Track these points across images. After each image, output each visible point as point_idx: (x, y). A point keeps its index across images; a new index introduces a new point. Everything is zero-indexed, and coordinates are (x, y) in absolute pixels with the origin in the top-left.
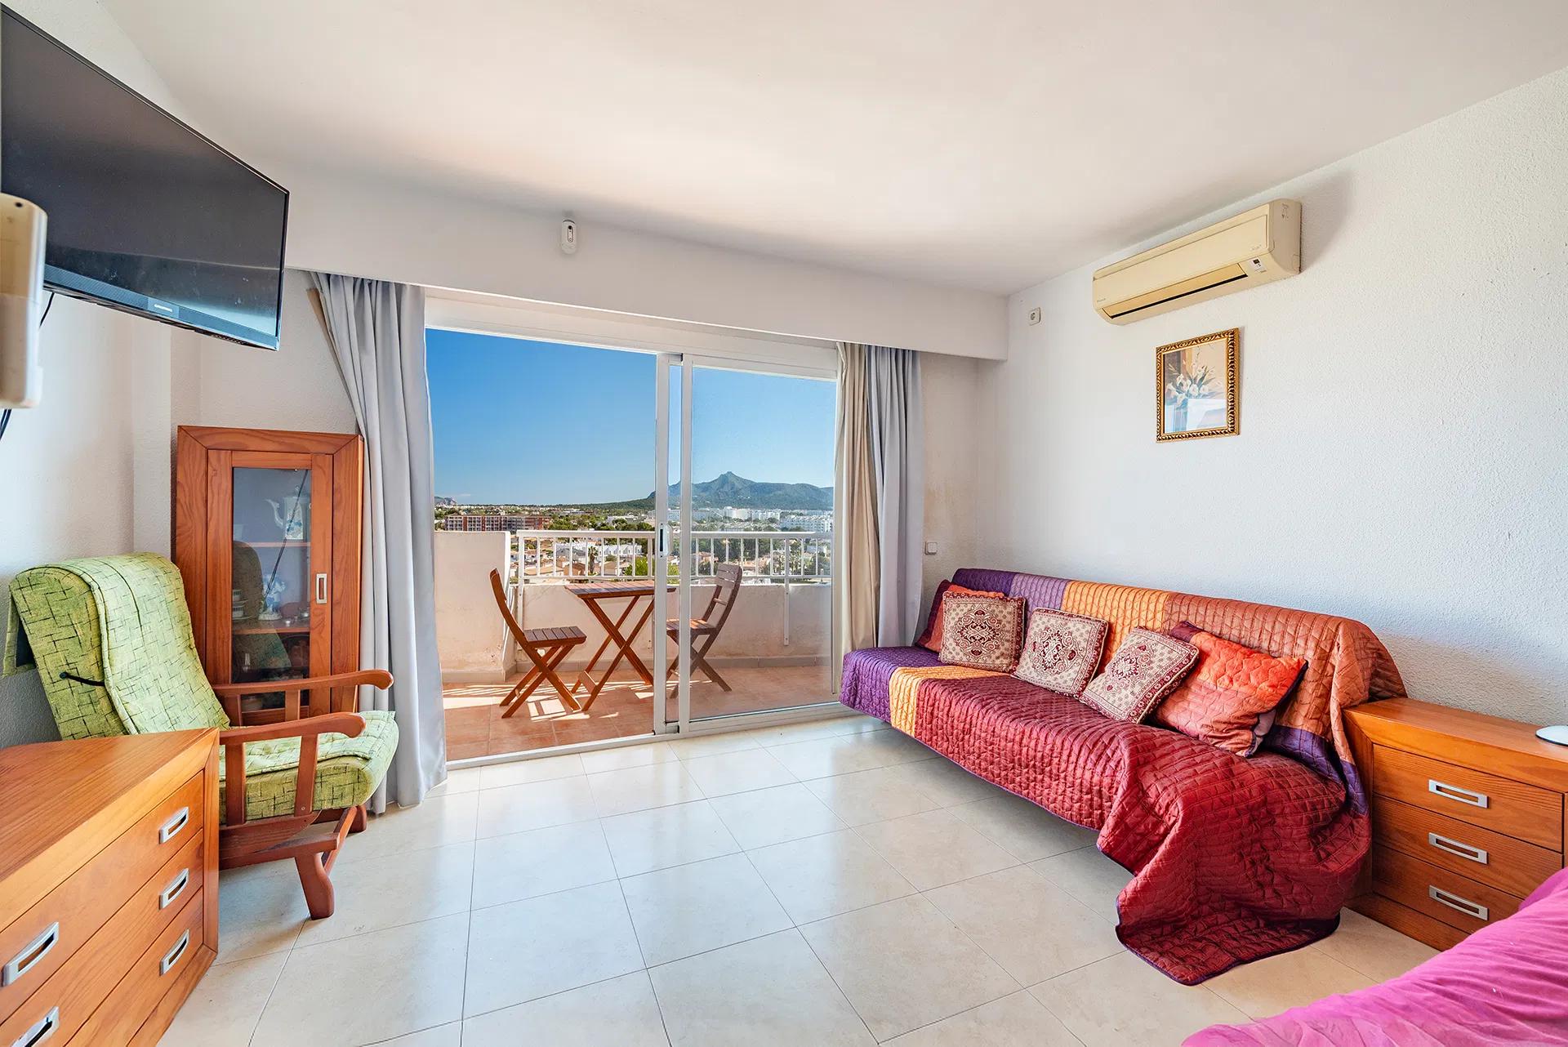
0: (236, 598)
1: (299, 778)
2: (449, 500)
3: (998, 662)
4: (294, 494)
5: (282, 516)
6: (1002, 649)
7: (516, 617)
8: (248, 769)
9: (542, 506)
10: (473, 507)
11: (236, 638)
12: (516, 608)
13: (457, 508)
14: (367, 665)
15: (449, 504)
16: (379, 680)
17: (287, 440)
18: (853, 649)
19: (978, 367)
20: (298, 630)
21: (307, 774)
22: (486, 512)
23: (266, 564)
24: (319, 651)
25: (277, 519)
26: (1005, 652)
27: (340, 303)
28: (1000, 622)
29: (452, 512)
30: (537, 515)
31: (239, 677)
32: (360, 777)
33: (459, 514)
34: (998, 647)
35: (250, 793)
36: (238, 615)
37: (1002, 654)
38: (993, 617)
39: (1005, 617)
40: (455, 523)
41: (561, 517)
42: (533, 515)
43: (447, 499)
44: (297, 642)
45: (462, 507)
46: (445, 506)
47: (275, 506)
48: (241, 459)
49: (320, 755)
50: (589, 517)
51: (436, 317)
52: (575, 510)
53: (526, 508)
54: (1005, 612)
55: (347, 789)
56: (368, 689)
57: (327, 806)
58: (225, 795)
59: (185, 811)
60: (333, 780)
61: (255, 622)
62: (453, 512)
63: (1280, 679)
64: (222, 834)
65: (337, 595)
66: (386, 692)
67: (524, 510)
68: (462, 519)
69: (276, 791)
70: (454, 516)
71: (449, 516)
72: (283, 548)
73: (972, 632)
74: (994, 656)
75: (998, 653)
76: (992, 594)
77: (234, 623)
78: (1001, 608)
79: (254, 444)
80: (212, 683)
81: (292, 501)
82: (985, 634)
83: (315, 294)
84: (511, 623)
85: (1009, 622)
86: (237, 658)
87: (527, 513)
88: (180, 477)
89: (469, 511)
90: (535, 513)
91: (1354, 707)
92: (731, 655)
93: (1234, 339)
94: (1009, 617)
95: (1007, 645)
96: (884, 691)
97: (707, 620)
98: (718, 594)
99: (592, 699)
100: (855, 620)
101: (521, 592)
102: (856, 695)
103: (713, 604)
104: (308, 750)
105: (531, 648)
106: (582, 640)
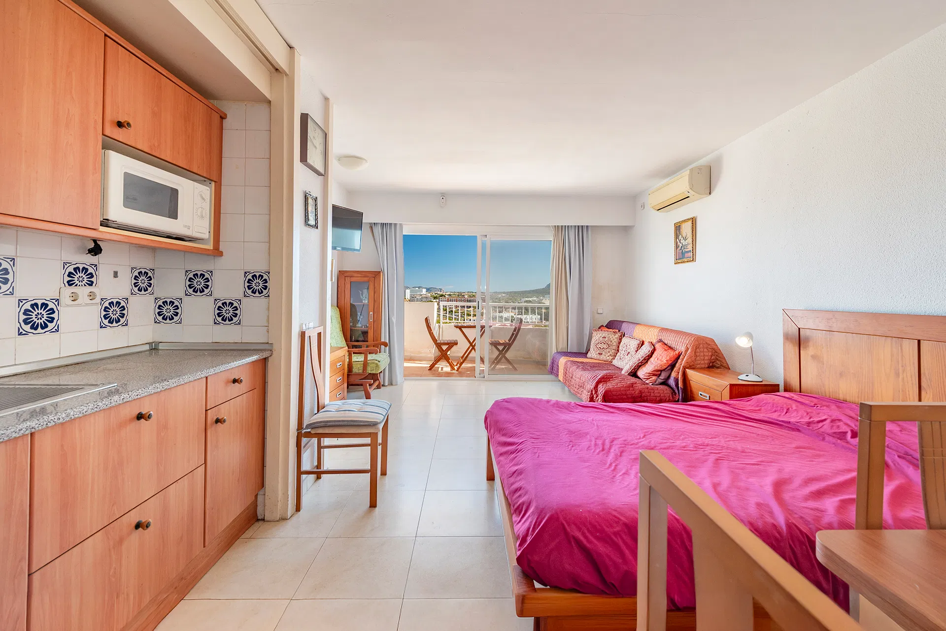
0: (351, 319)
1: (364, 364)
2: (441, 289)
3: (608, 358)
4: (365, 289)
5: (362, 295)
6: (611, 353)
8: (353, 361)
11: (351, 330)
12: (436, 334)
13: (444, 294)
14: (383, 340)
15: (441, 292)
16: (385, 345)
17: (364, 274)
18: (558, 352)
19: (626, 230)
20: (365, 329)
21: (365, 364)
22: (458, 296)
23: (359, 310)
24: (371, 335)
25: (361, 296)
26: (612, 354)
27: (378, 230)
28: (611, 341)
29: (442, 296)
31: (351, 341)
32: (377, 366)
33: (445, 297)
34: (609, 352)
35: (353, 366)
36: (351, 324)
37: (611, 355)
38: (609, 339)
39: (614, 339)
41: (496, 299)
44: (365, 333)
46: (439, 293)
47: (361, 292)
48: (353, 279)
49: (368, 359)
50: (511, 299)
51: (406, 231)
54: (614, 338)
55: (375, 368)
56: (383, 347)
57: (370, 372)
58: (348, 365)
59: (341, 377)
60: (371, 365)
61: (355, 327)
63: (671, 358)
64: (348, 374)
65: (375, 319)
66: (388, 347)
69: (359, 366)
71: (441, 298)
72: (364, 305)
73: (600, 346)
74: (607, 355)
75: (609, 354)
76: (611, 330)
77: (351, 326)
78: (613, 336)
79: (356, 275)
80: (346, 341)
81: (365, 291)
82: (605, 346)
83: (371, 228)
85: (615, 342)
86: (351, 337)
88: (339, 285)
89: (450, 295)
91: (688, 368)
93: (694, 221)
94: (616, 340)
95: (613, 351)
96: (558, 366)
97: (509, 340)
98: (515, 330)
99: (460, 367)
100: (558, 340)
101: (441, 327)
102: (552, 369)
103: (513, 334)
104: (366, 358)
105: (439, 345)
106: (456, 344)
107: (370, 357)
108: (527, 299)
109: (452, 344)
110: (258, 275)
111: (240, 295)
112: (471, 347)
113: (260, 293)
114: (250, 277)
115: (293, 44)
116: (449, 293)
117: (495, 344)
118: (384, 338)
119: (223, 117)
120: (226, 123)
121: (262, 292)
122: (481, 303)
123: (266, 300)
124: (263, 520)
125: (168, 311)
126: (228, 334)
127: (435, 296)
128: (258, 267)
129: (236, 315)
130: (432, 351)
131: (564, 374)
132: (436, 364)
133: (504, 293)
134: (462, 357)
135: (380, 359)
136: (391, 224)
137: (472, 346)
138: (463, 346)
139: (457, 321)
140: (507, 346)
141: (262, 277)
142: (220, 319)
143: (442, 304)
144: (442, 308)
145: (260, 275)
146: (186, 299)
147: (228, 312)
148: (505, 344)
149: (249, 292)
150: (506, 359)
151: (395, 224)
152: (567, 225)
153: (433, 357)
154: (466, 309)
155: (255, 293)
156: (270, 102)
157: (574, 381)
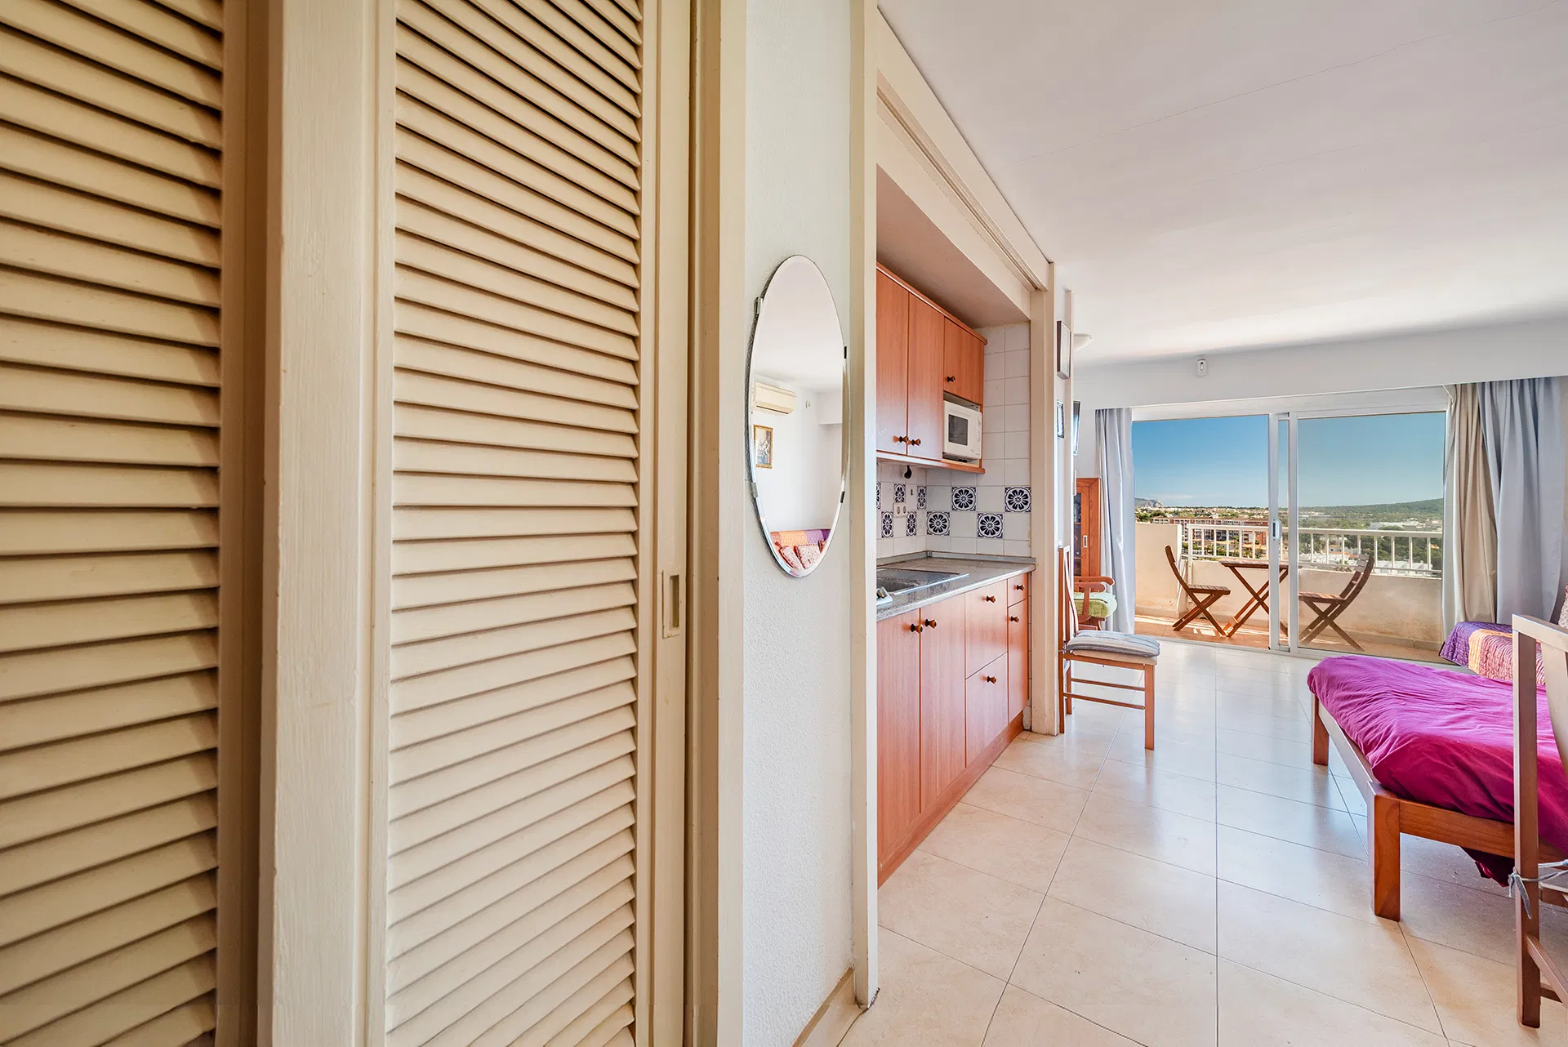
1: (1084, 604)
2: (1155, 502)
7: (1187, 581)
10: (1180, 510)
12: (1187, 575)
13: (1162, 510)
14: (1103, 575)
15: (1154, 506)
16: (1109, 581)
18: (1466, 620)
21: (1086, 604)
22: (1196, 515)
24: (1086, 567)
32: (1104, 608)
33: (1165, 517)
43: (1152, 501)
44: (1077, 564)
45: (1168, 509)
46: (1150, 508)
49: (1091, 598)
52: (1317, 514)
53: (1246, 511)
55: (1100, 611)
56: (1106, 584)
57: (1093, 615)
60: (1095, 606)
62: (1159, 515)
65: (1091, 545)
66: (1112, 586)
67: (1243, 513)
68: (1169, 522)
70: (1160, 518)
71: (1155, 518)
84: (1181, 582)
87: (1246, 516)
89: (1176, 513)
90: (1258, 517)
92: (1382, 633)
96: (1467, 645)
97: (1343, 595)
98: (1355, 577)
99: (1233, 632)
100: (1469, 600)
101: (1190, 564)
102: (1453, 651)
103: (1351, 585)
104: (1087, 596)
105: (1190, 592)
106: (1228, 593)
107: (1093, 596)
108: (1386, 524)
109: (1216, 594)
110: (1018, 490)
111: (1002, 510)
112: (1256, 602)
113: (1020, 508)
114: (1011, 492)
115: (1051, 259)
116: (1172, 510)
117: (1310, 600)
118: (1106, 571)
119: (985, 342)
120: (988, 349)
121: (1023, 507)
122: (1280, 527)
123: (1028, 514)
124: (1031, 730)
125: (938, 524)
126: (990, 547)
127: (1142, 514)
128: (1019, 482)
129: (998, 529)
130: (1175, 602)
131: (1482, 660)
132: (1186, 623)
133: (1317, 509)
134: (1237, 617)
135: (1106, 597)
136: (1111, 410)
137: (1259, 599)
138: (1239, 598)
139: (1211, 556)
140: (1339, 605)
141: (1023, 492)
142: (983, 532)
143: (1190, 527)
144: (1190, 534)
145: (1020, 491)
146: (953, 513)
147: (992, 528)
148: (1333, 602)
149: (1011, 507)
150: (1335, 627)
151: (1119, 410)
152: (1487, 380)
153: (1177, 612)
154: (1215, 542)
155: (1016, 508)
156: (1030, 321)
157: (1505, 670)
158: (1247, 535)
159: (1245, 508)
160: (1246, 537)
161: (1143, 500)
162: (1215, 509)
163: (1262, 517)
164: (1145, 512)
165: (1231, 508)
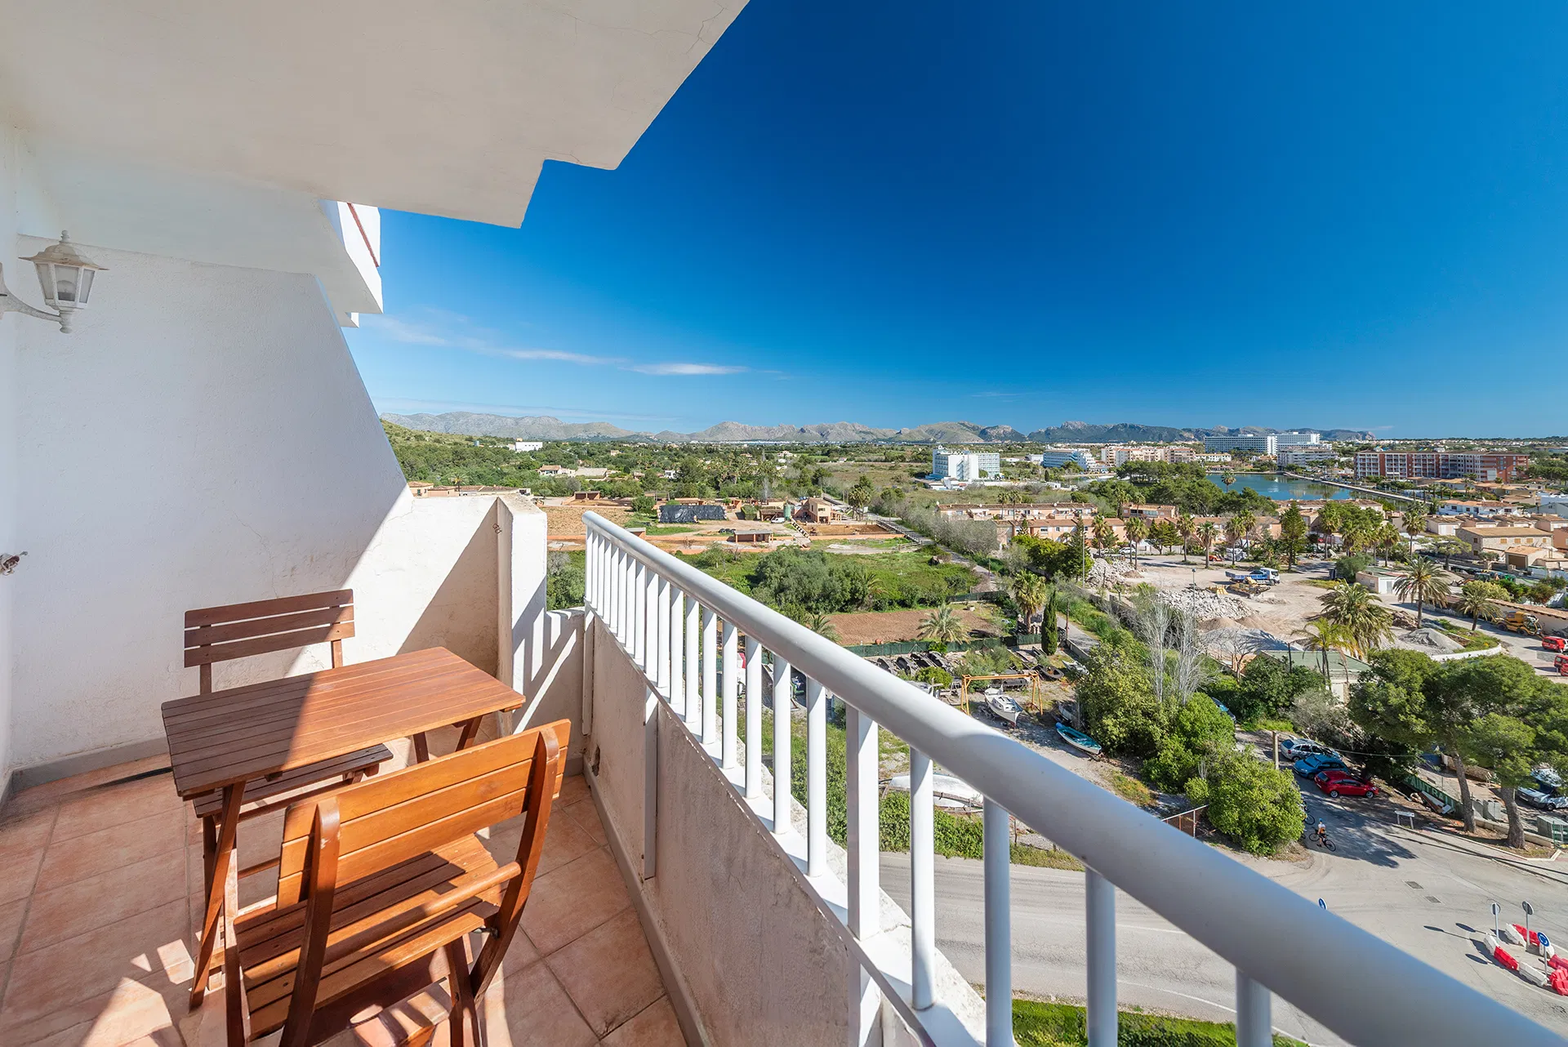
2: (1367, 434)
9: (1517, 440)
10: (1397, 442)
13: (1374, 444)
15: (1364, 439)
22: (1417, 448)
30: (1504, 453)
33: (1376, 451)
40: (1367, 461)
41: (1556, 455)
42: (1494, 452)
43: (1361, 432)
45: (1381, 442)
46: (1358, 442)
53: (1487, 442)
62: (1366, 449)
68: (1378, 457)
70: (1366, 453)
71: (1359, 453)
90: (1500, 450)
158: (1486, 472)
159: (1485, 440)
160: (1484, 474)
161: (1349, 431)
162: (1444, 442)
163: (1505, 449)
164: (1351, 445)
165: (1466, 439)
